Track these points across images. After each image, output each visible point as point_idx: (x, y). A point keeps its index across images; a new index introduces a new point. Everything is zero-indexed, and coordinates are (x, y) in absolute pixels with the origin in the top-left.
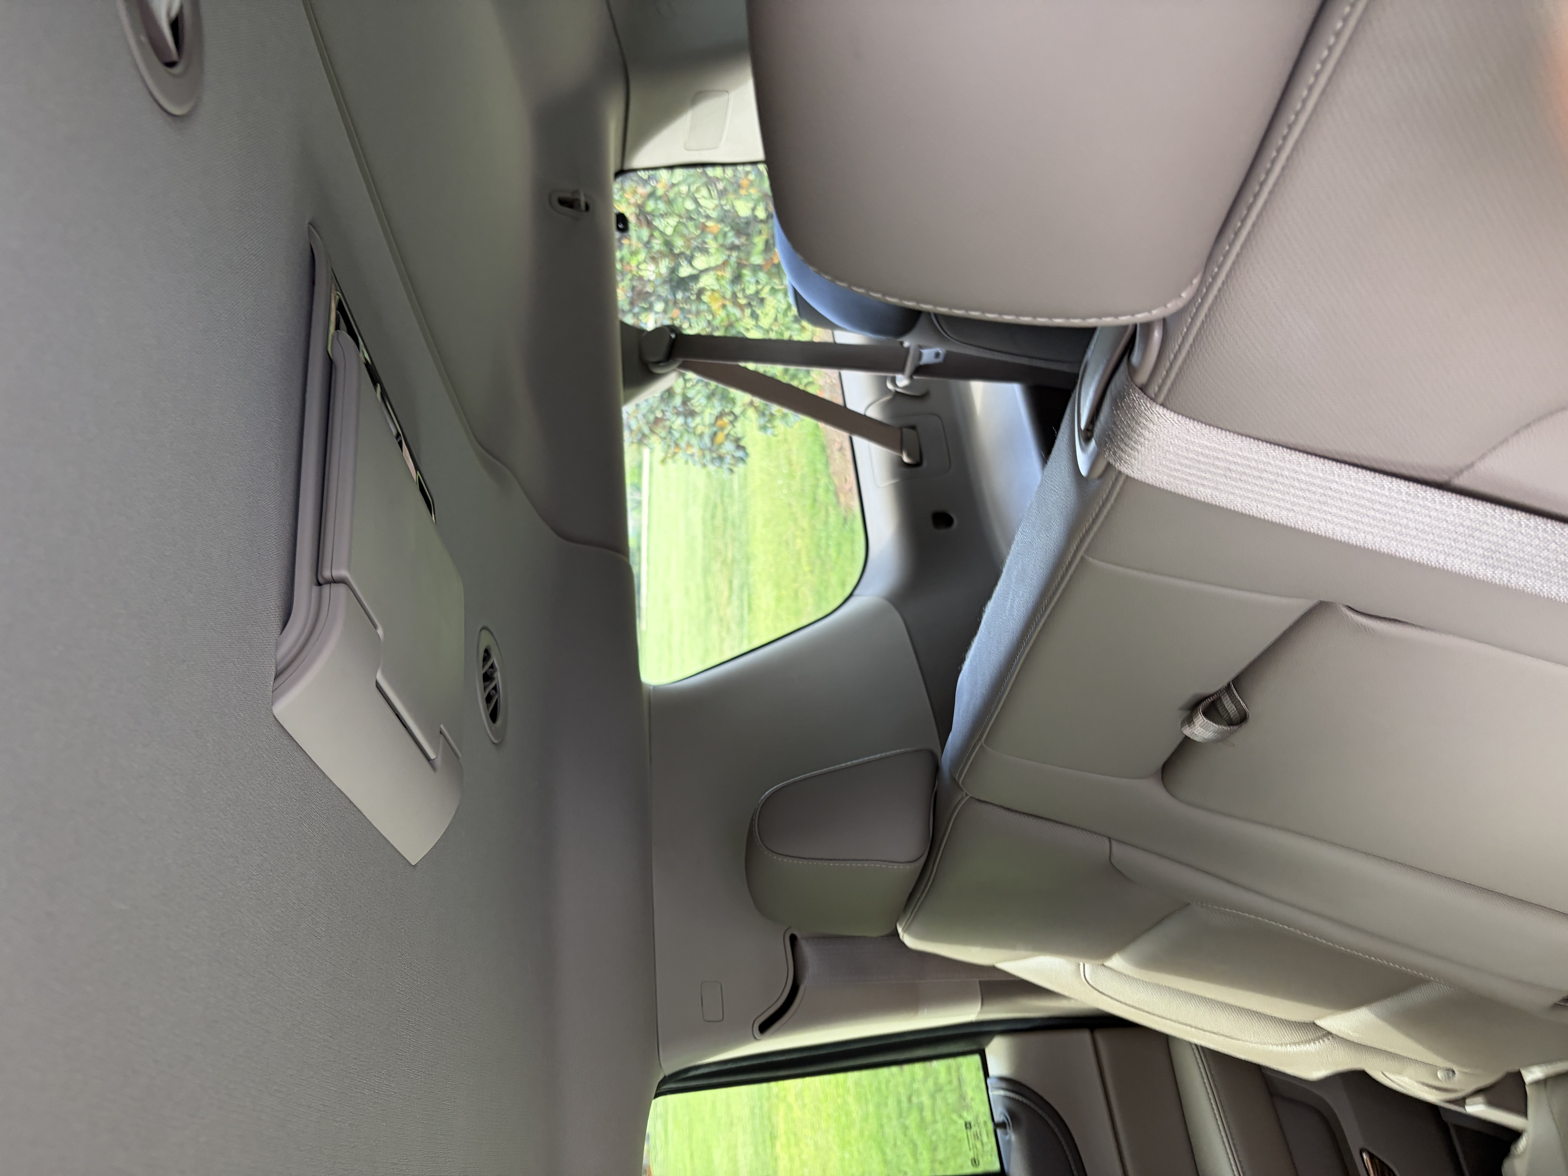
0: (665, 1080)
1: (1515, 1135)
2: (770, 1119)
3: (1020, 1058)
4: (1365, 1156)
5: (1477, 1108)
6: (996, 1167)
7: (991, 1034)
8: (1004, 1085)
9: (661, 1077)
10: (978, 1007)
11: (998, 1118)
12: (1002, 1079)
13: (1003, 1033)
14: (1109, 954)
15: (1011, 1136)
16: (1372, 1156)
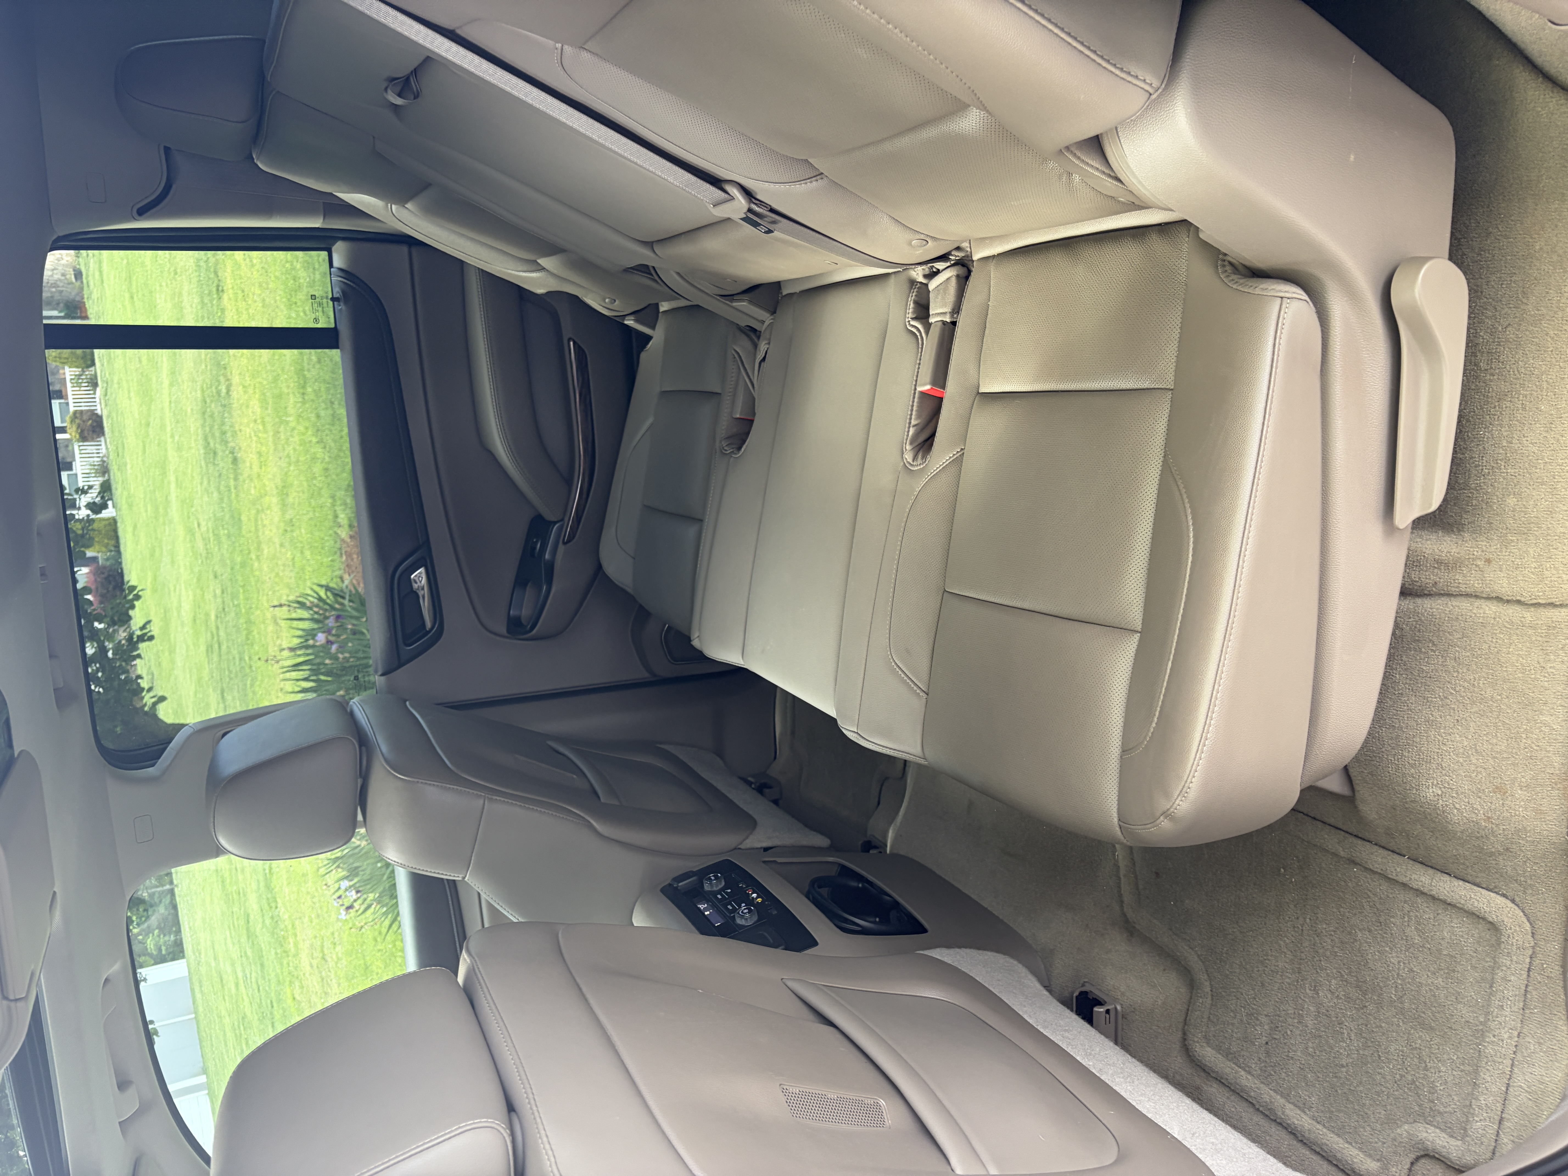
0: (59, 239)
1: (649, 338)
2: (216, 273)
3: (353, 258)
4: (572, 343)
5: (629, 322)
6: (333, 326)
7: (336, 239)
8: (341, 274)
9: (55, 237)
10: (321, 220)
11: (336, 295)
12: (340, 269)
13: (344, 239)
14: (406, 202)
15: (341, 307)
16: (575, 343)
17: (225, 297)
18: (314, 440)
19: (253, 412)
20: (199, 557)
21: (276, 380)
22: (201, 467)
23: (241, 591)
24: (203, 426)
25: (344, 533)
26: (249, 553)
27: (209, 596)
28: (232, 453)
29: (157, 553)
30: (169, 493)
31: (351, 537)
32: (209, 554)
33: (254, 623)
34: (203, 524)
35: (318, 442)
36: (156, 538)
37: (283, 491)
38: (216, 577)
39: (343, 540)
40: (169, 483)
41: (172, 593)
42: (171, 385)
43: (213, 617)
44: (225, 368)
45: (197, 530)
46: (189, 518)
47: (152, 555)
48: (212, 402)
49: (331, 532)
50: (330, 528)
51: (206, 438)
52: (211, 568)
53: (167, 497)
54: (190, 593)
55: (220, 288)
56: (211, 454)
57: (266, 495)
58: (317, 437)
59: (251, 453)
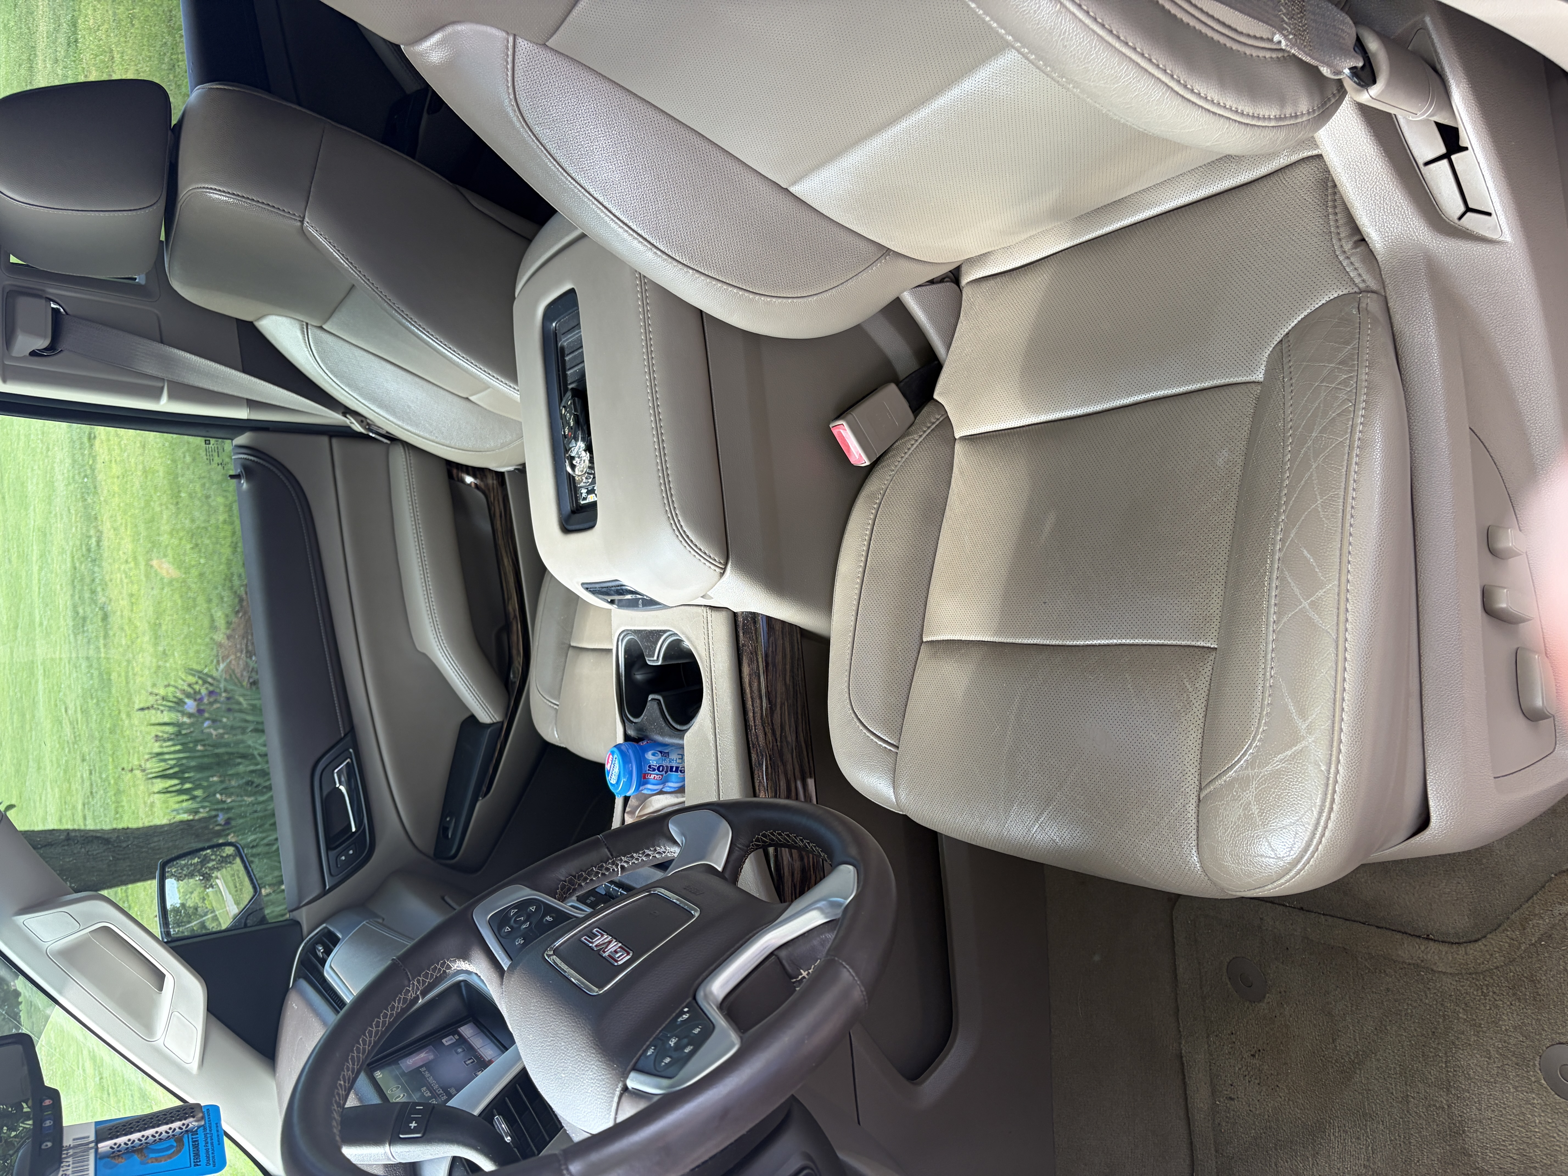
17: (97, 442)
18: (189, 546)
19: (124, 553)
20: (66, 745)
21: (147, 503)
22: (70, 643)
23: (111, 760)
24: (72, 596)
25: (220, 637)
26: (119, 713)
27: (75, 786)
28: (102, 608)
29: (23, 768)
30: (37, 693)
31: (229, 637)
32: (77, 738)
33: (124, 791)
34: (71, 706)
35: (192, 548)
36: (23, 750)
37: (155, 627)
38: (83, 760)
39: (220, 645)
40: (37, 682)
41: (38, 804)
42: (41, 569)
43: (80, 807)
44: (96, 518)
45: (64, 715)
46: (56, 706)
47: (17, 771)
48: (81, 563)
49: (207, 640)
50: (206, 635)
51: (75, 607)
52: (78, 752)
53: (34, 698)
54: (57, 790)
55: (92, 436)
56: (80, 623)
57: (138, 637)
58: (191, 542)
59: (123, 599)
